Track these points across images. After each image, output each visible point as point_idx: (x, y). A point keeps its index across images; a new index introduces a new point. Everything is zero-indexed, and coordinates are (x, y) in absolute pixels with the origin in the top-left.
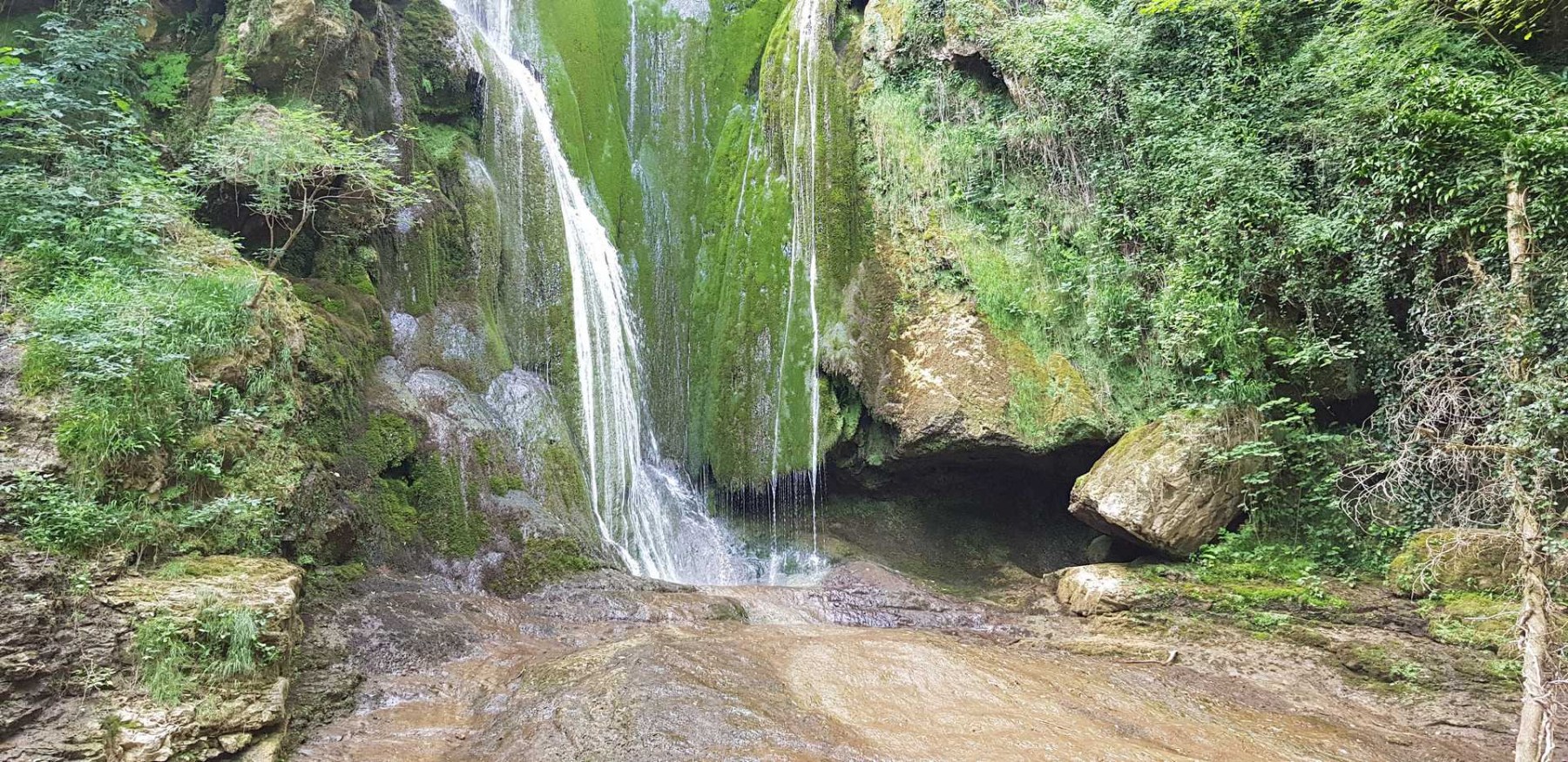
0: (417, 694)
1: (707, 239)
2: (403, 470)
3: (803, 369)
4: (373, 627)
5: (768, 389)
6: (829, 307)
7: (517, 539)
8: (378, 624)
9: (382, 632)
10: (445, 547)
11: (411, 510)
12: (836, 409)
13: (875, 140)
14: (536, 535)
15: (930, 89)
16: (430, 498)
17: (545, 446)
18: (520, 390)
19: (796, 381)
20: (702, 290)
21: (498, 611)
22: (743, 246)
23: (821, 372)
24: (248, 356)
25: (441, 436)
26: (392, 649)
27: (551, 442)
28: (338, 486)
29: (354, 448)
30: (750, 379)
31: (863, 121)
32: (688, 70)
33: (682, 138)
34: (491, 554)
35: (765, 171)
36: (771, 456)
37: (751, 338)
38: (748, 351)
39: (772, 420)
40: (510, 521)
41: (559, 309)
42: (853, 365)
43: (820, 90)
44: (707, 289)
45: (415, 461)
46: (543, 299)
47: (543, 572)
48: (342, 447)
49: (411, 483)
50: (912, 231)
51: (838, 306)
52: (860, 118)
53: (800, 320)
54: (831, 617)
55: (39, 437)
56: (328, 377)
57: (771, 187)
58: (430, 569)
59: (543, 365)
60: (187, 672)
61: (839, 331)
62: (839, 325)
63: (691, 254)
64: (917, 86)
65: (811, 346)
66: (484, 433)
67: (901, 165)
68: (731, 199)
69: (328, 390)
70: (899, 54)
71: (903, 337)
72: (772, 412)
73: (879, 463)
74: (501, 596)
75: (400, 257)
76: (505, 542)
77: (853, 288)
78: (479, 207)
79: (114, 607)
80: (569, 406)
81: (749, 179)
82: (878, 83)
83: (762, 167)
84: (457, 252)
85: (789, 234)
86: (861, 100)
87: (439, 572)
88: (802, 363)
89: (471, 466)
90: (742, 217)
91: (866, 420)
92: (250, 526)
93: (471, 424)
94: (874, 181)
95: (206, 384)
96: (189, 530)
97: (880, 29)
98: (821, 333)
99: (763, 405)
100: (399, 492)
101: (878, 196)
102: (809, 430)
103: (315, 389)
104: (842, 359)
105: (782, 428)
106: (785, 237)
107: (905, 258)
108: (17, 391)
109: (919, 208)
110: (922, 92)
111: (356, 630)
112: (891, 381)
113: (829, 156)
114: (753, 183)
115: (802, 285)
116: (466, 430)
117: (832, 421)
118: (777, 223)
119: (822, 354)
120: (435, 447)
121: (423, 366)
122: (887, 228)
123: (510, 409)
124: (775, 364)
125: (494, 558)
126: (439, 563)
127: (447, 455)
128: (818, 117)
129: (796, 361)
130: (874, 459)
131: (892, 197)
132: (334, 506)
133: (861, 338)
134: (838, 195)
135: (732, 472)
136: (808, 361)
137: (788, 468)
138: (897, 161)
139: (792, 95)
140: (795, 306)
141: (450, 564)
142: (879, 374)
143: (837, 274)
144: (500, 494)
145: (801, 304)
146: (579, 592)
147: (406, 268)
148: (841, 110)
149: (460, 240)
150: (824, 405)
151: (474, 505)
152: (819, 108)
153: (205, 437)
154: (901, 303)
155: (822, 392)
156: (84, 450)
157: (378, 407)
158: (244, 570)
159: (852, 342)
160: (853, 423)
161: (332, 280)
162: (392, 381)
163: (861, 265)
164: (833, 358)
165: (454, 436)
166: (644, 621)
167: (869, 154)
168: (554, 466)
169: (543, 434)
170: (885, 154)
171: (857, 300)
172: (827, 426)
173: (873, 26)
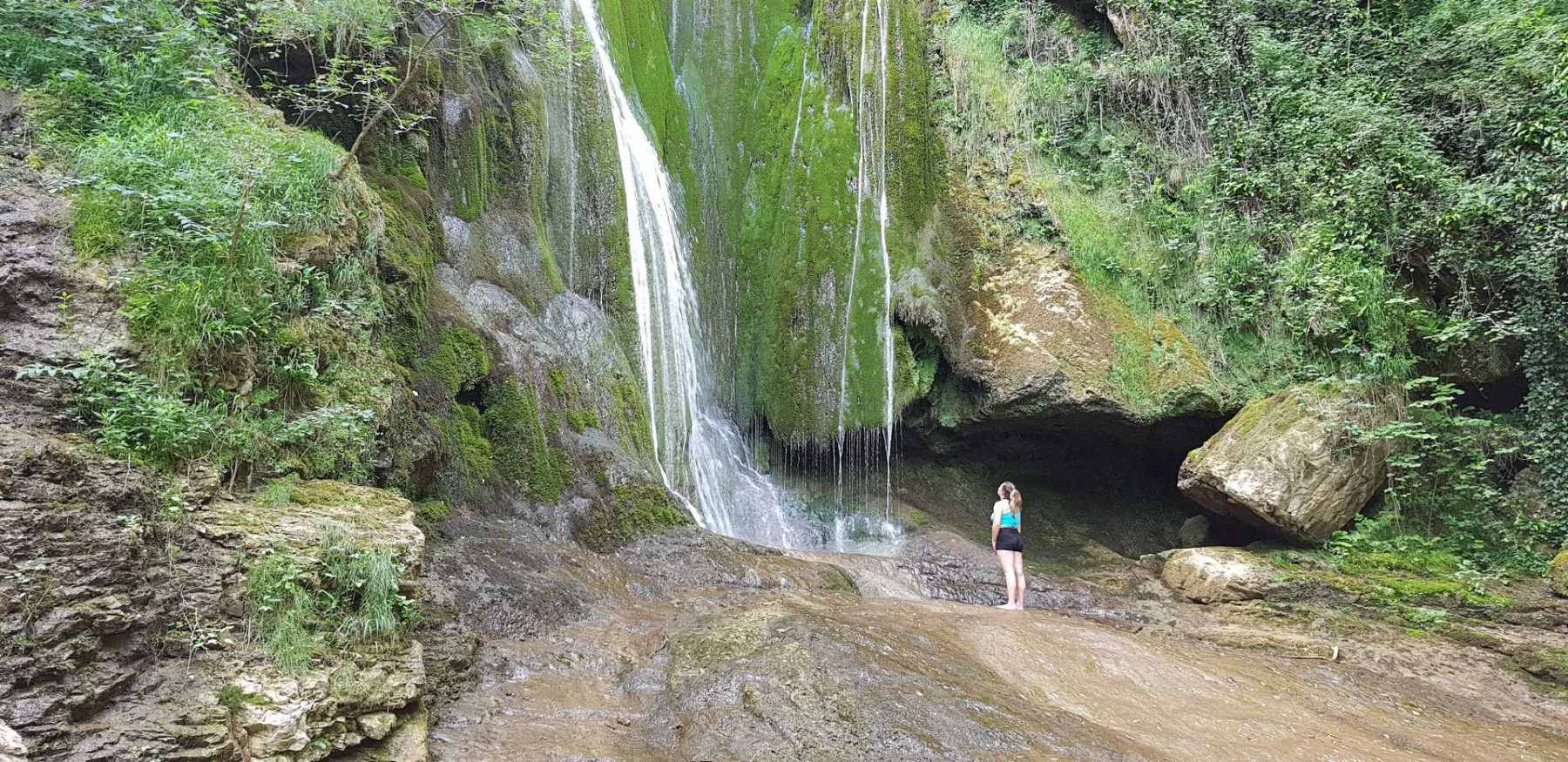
0: (546, 665)
1: (756, 169)
2: (475, 395)
3: (875, 316)
4: (476, 579)
5: (833, 336)
6: (902, 251)
7: (602, 483)
8: (483, 576)
9: (489, 585)
10: (527, 489)
11: (486, 443)
12: (912, 363)
13: (953, 71)
14: (623, 480)
15: (1017, 21)
16: (507, 430)
17: (613, 381)
18: (579, 317)
19: (866, 327)
20: (753, 224)
21: (598, 566)
22: (802, 180)
23: (897, 321)
24: (335, 237)
25: (514, 359)
26: (506, 607)
27: (618, 377)
28: (417, 406)
29: (429, 364)
30: (812, 324)
31: (938, 51)
33: (729, 56)
34: (577, 500)
35: (823, 99)
36: (836, 410)
37: (814, 278)
38: (810, 293)
39: (838, 370)
40: (594, 462)
41: (613, 229)
42: (937, 315)
43: (891, 14)
44: (758, 223)
45: (488, 385)
46: (597, 216)
47: (635, 525)
48: (417, 362)
49: (482, 410)
50: (992, 174)
51: (913, 249)
52: (935, 47)
53: (868, 264)
54: (927, 592)
55: (100, 311)
56: (404, 276)
57: (831, 116)
58: (513, 513)
59: (597, 291)
60: (312, 628)
61: (916, 277)
62: (916, 271)
63: (738, 184)
64: (999, 19)
65: (883, 292)
66: (557, 359)
67: (983, 101)
68: (785, 127)
69: (403, 292)
71: (985, 288)
72: (838, 361)
73: (953, 425)
74: (593, 548)
75: (448, 152)
76: (590, 487)
77: (929, 232)
78: (528, 105)
79: (214, 540)
80: (627, 337)
81: (805, 106)
82: (955, 12)
83: (820, 95)
84: (507, 154)
85: (855, 168)
86: (936, 29)
87: (523, 517)
88: (874, 310)
89: (547, 397)
90: (798, 147)
91: (945, 371)
92: (348, 447)
93: (541, 347)
94: (948, 118)
95: (293, 265)
96: (286, 445)
98: (895, 279)
99: (828, 353)
100: (472, 420)
101: (952, 135)
102: (882, 384)
103: (391, 288)
104: (923, 307)
105: (850, 380)
106: (850, 172)
107: (984, 204)
108: (67, 250)
109: (1002, 149)
110: (1007, 23)
111: (460, 582)
112: (976, 336)
113: (902, 86)
114: (810, 110)
115: (871, 225)
116: (537, 354)
117: (908, 378)
118: (840, 156)
119: (898, 301)
120: (509, 371)
121: (480, 278)
122: (962, 170)
123: (570, 335)
124: (840, 309)
125: (580, 504)
126: (521, 506)
127: (523, 382)
128: (890, 43)
129: (865, 307)
130: (948, 420)
131: (969, 136)
132: (419, 431)
133: (942, 286)
134: (913, 129)
135: (793, 426)
136: (880, 307)
137: (858, 424)
138: (977, 97)
139: (859, 17)
140: (864, 247)
141: (534, 510)
142: (962, 326)
143: (911, 213)
144: (578, 431)
145: (869, 246)
146: (676, 548)
147: (455, 165)
148: (913, 38)
149: (509, 141)
150: (900, 357)
151: (554, 441)
152: (890, 33)
153: (296, 330)
154: (981, 251)
155: (897, 343)
156: (167, 331)
157: (449, 318)
158: (356, 500)
159: (933, 290)
160: (928, 378)
161: (381, 169)
162: (453, 290)
163: (936, 207)
164: (911, 306)
165: (527, 360)
166: (755, 587)
167: (943, 88)
168: (624, 404)
169: (610, 366)
170: (963, 88)
171: (934, 244)
172: (903, 380)
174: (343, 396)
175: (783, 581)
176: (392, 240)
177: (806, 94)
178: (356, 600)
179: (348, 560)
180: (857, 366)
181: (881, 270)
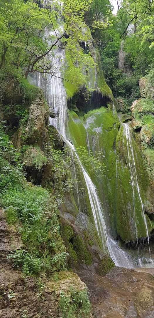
0: (108, 311)
1: (109, 180)
2: (72, 240)
3: (140, 212)
5: (132, 216)
6: (144, 197)
7: (99, 259)
10: (85, 262)
11: (75, 252)
12: (150, 222)
13: (147, 159)
14: (103, 257)
16: (79, 248)
18: (83, 217)
19: (139, 214)
20: (110, 192)
21: (104, 280)
22: (120, 182)
23: (146, 213)
25: (77, 230)
27: (94, 231)
30: (127, 214)
32: (100, 143)
34: (95, 263)
36: (135, 233)
37: (126, 204)
38: (126, 207)
39: (134, 224)
40: (96, 253)
41: (86, 197)
45: (74, 238)
46: (83, 194)
49: (72, 243)
51: (146, 197)
53: (137, 201)
57: (124, 169)
58: (84, 269)
59: (85, 211)
61: (148, 203)
62: (148, 201)
63: (106, 184)
65: (141, 206)
66: (84, 229)
68: (114, 172)
70: (150, 141)
72: (134, 222)
74: (101, 275)
76: (97, 260)
77: (149, 192)
79: (49, 293)
80: (92, 221)
82: (146, 147)
85: (131, 179)
86: (143, 151)
88: (140, 210)
89: (84, 239)
90: (118, 175)
93: (80, 227)
94: (148, 168)
96: (53, 264)
97: (145, 136)
98: (143, 203)
99: (131, 220)
101: (149, 172)
102: (145, 227)
104: (151, 210)
105: (137, 226)
108: (7, 224)
113: (138, 162)
114: (119, 168)
115: (136, 191)
116: (80, 229)
118: (127, 177)
119: (145, 208)
120: (77, 234)
121: (65, 212)
124: (133, 210)
126: (85, 267)
127: (80, 236)
129: (138, 210)
134: (142, 171)
135: (126, 237)
137: (141, 236)
138: (153, 164)
139: (127, 149)
140: (135, 196)
141: (87, 267)
143: (144, 189)
144: (91, 246)
145: (137, 196)
148: (138, 153)
150: (147, 221)
151: (88, 249)
152: (134, 152)
155: (146, 218)
157: (65, 223)
158: (69, 276)
159: (152, 205)
162: (62, 215)
163: (149, 187)
164: (149, 209)
166: (136, 282)
167: (146, 162)
168: (96, 237)
169: (92, 229)
170: (150, 162)
171: (150, 195)
172: (149, 226)
173: (143, 135)
175: (141, 279)
177: (117, 165)
180: (139, 223)
181: (140, 201)
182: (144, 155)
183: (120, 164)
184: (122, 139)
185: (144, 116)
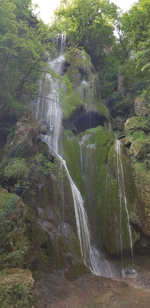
1: (99, 193)
2: (44, 246)
3: (126, 223)
5: (118, 228)
6: (130, 209)
7: (71, 265)
8: (46, 289)
9: (48, 291)
10: (55, 267)
11: (47, 257)
12: (135, 233)
13: (136, 172)
14: (76, 264)
15: (147, 162)
16: (51, 253)
17: (73, 241)
18: (65, 227)
19: (124, 225)
21: (71, 285)
22: (108, 195)
23: (131, 224)
25: (52, 237)
26: (52, 296)
28: (33, 250)
29: (35, 240)
30: (113, 225)
32: (92, 159)
34: (66, 269)
36: (120, 244)
37: (113, 215)
38: (112, 218)
39: (119, 235)
40: (69, 259)
41: (72, 208)
42: (139, 222)
43: (123, 162)
44: (100, 204)
45: (47, 243)
46: (68, 205)
47: (79, 274)
48: (33, 239)
49: (46, 249)
50: (146, 192)
51: (132, 208)
52: (132, 168)
53: (124, 211)
56: (30, 221)
57: (113, 182)
58: (53, 273)
59: (69, 221)
60: (10, 304)
61: (134, 214)
62: (133, 213)
63: (96, 196)
64: (144, 162)
65: (127, 217)
66: (61, 237)
67: (142, 177)
68: (104, 184)
69: (30, 224)
70: (139, 155)
71: (148, 215)
72: (119, 233)
73: (145, 246)
74: (70, 280)
75: (39, 195)
76: (69, 265)
77: (135, 204)
78: (54, 184)
80: (75, 231)
81: (108, 180)
82: (135, 161)
84: (51, 194)
86: (132, 164)
87: (55, 274)
88: (126, 221)
89: (59, 245)
90: (107, 188)
91: (142, 234)
93: (58, 234)
94: (136, 181)
95: (9, 221)
97: (134, 150)
98: (129, 214)
99: (117, 231)
100: (44, 252)
101: (137, 184)
102: (129, 238)
104: (136, 220)
105: (122, 237)
106: (118, 193)
107: (146, 198)
109: (148, 187)
111: (42, 290)
112: (148, 226)
113: (126, 175)
114: (109, 181)
115: (123, 203)
116: (57, 236)
117: (135, 236)
118: (116, 190)
119: (130, 219)
120: (51, 240)
121: (45, 220)
122: (140, 191)
123: (64, 231)
124: (119, 222)
126: (54, 271)
127: (54, 242)
128: (123, 167)
129: (124, 221)
131: (141, 184)
132: (33, 255)
133: (139, 215)
134: (129, 184)
135: (111, 248)
136: (127, 221)
137: (125, 247)
139: (117, 163)
140: (122, 208)
141: (57, 271)
142: (144, 224)
143: (131, 201)
144: (66, 253)
145: (123, 207)
146: (88, 279)
147: (40, 197)
148: (127, 166)
149: (51, 192)
150: (132, 232)
151: (61, 256)
152: (123, 166)
153: (9, 235)
154: (146, 208)
155: (131, 229)
157: (39, 230)
158: (20, 272)
159: (138, 216)
160: (139, 236)
161: (26, 199)
162: (39, 223)
163: (136, 199)
164: (133, 220)
165: (55, 237)
166: (106, 288)
167: (135, 175)
168: (75, 246)
169: (72, 238)
170: (138, 175)
171: (137, 207)
172: (133, 236)
173: (132, 150)
174: (18, 249)
175: (112, 286)
176: (28, 214)
177: (108, 178)
178: (20, 296)
179: (18, 287)
180: (123, 234)
181: (126, 213)
182: (133, 168)
183: (110, 178)
184: (113, 154)
185: (134, 133)
